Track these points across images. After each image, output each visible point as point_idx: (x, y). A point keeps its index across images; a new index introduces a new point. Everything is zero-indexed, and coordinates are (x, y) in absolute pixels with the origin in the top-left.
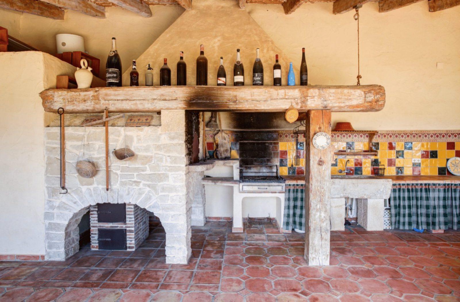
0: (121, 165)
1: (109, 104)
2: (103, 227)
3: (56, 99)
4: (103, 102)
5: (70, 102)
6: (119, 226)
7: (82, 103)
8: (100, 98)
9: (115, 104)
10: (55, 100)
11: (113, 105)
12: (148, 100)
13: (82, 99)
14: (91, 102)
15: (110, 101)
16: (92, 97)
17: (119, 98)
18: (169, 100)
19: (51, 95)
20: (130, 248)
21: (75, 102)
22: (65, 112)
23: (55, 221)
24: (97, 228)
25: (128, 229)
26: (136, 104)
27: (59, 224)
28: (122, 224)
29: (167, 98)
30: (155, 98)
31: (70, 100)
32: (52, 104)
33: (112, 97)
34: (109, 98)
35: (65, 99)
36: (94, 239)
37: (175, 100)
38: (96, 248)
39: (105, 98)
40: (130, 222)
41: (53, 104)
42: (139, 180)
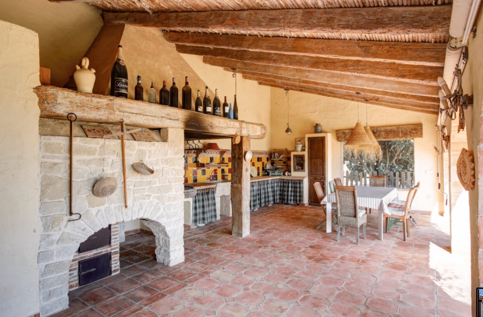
0: (134, 180)
1: (123, 116)
2: (85, 257)
3: (59, 100)
4: (117, 112)
5: (79, 108)
6: (103, 250)
7: (94, 110)
8: (115, 109)
9: (129, 117)
10: (58, 102)
11: (127, 118)
12: (158, 117)
13: (95, 106)
14: (105, 111)
15: (125, 113)
16: (106, 105)
17: (133, 111)
18: (173, 120)
19: (53, 94)
20: (115, 271)
21: (86, 109)
22: (77, 119)
23: (55, 260)
24: (77, 261)
25: (112, 251)
26: (148, 119)
27: (60, 263)
28: (107, 247)
29: (172, 118)
30: (164, 116)
31: (79, 105)
32: (54, 106)
33: (127, 110)
34: (124, 110)
35: (72, 102)
36: (73, 277)
37: (177, 120)
38: (75, 287)
39: (120, 109)
40: (115, 243)
41: (56, 107)
42: (150, 194)
